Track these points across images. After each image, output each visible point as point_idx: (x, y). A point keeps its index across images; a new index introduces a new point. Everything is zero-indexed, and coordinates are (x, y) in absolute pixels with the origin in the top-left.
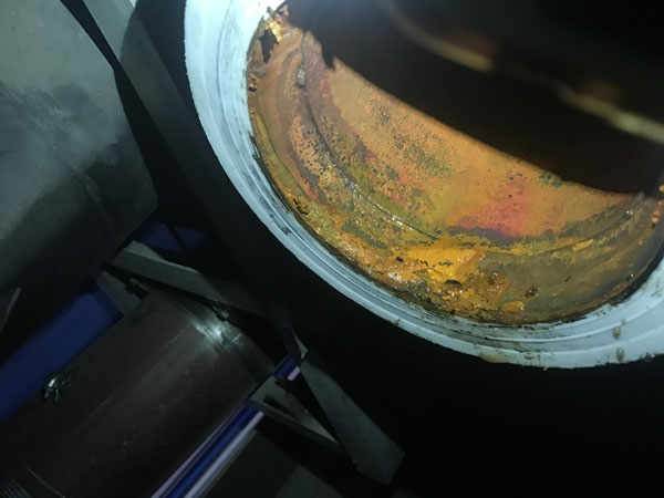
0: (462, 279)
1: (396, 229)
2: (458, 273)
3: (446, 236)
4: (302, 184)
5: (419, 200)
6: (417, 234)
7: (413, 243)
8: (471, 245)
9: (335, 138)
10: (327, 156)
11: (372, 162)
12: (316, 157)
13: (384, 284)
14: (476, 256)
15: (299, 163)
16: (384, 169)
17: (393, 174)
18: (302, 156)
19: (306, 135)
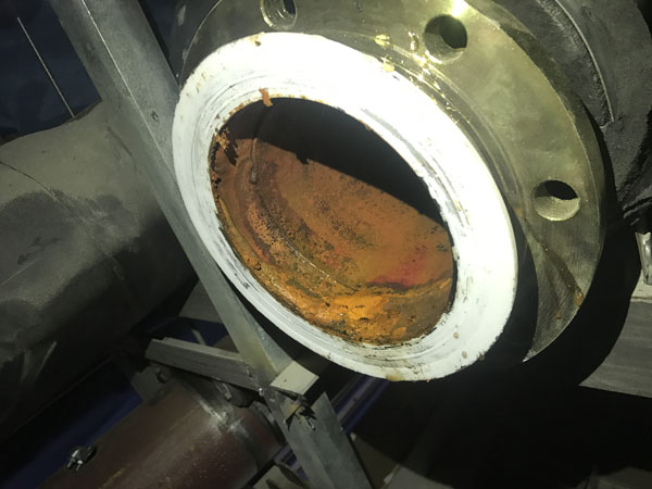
0: (370, 317)
1: (328, 284)
2: (368, 313)
3: (364, 289)
4: (256, 249)
5: (347, 264)
6: (343, 287)
7: (340, 294)
8: (380, 293)
9: (283, 219)
10: (277, 231)
11: (313, 238)
12: (268, 232)
13: (315, 322)
14: (382, 301)
15: (255, 236)
16: (322, 243)
17: (329, 247)
18: (257, 231)
19: (260, 216)
